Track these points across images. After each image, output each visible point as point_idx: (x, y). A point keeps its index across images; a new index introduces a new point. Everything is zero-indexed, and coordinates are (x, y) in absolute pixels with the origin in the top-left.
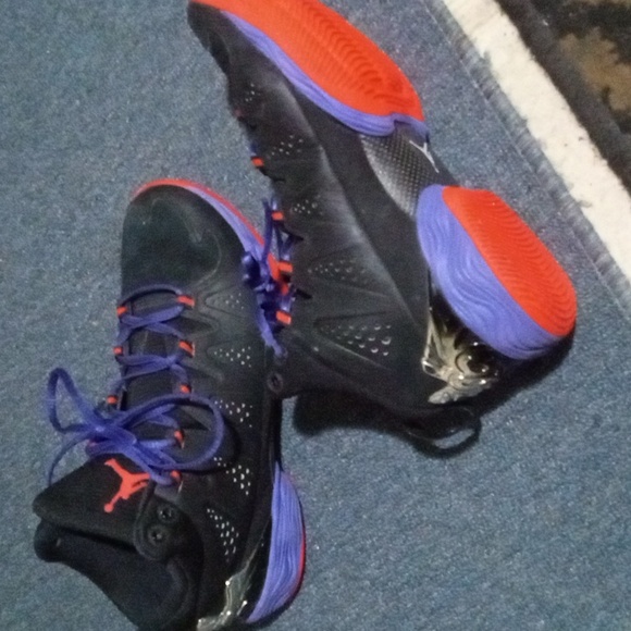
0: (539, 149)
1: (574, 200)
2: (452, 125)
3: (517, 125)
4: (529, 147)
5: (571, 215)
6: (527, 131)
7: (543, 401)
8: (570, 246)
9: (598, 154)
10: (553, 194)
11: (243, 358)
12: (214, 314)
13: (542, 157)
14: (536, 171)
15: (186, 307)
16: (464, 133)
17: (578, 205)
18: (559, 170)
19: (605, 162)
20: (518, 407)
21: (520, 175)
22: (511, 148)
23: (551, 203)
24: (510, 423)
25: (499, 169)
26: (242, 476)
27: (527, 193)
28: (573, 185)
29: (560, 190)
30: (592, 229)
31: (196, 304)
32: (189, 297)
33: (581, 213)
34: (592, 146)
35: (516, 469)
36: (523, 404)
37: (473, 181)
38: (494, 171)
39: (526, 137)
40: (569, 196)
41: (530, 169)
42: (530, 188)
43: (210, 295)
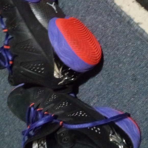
0: (120, 9)
1: (136, 23)
2: (91, 8)
3: (111, 3)
4: (117, 9)
5: (136, 28)
6: (115, 4)
8: (138, 39)
9: (140, 5)
10: (129, 22)
13: (122, 11)
14: (121, 16)
16: (95, 10)
17: (138, 24)
18: (128, 14)
19: (143, 8)
21: (116, 19)
22: (111, 11)
23: (128, 26)
24: (132, 99)
25: (109, 19)
27: (120, 25)
28: (134, 18)
29: (131, 21)
30: (144, 31)
33: (139, 27)
34: (138, 3)
35: (138, 113)
37: (102, 25)
38: (108, 20)
39: (115, 6)
40: (134, 22)
41: (119, 16)
42: (120, 23)
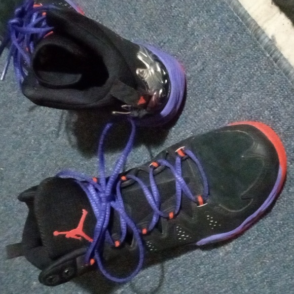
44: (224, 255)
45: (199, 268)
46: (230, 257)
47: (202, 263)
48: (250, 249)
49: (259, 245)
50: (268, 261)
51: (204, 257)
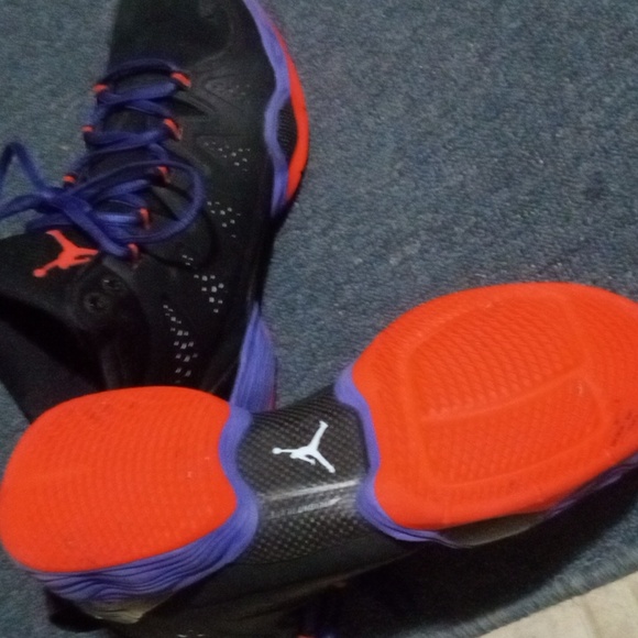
7: (604, 238)
11: (238, 159)
12: (213, 100)
15: (180, 87)
20: (572, 247)
26: (213, 288)
31: (193, 86)
32: (187, 76)
36: (579, 243)
43: (211, 78)
44: (397, 264)
45: (342, 289)
46: (410, 268)
47: (349, 281)
48: (453, 251)
49: (474, 244)
50: (484, 276)
51: (356, 267)
